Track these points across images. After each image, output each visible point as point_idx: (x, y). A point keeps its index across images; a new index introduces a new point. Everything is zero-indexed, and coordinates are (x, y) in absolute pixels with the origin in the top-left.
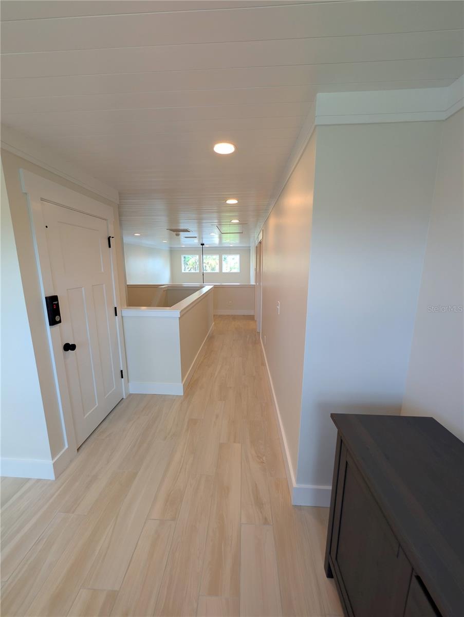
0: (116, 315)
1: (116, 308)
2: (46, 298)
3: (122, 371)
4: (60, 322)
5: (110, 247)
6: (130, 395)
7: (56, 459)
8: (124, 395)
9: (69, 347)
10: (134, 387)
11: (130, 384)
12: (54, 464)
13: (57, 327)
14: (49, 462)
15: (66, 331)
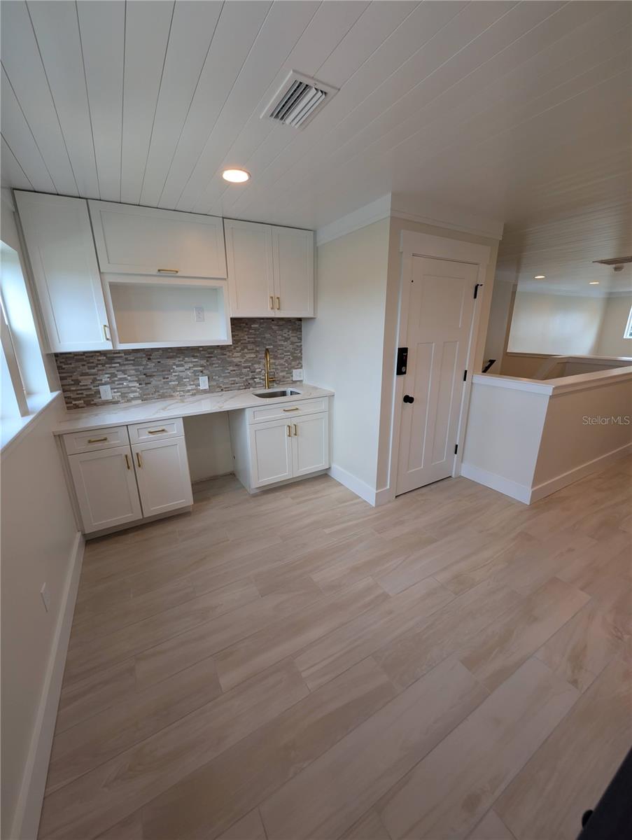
0: (465, 380)
1: (466, 371)
2: (399, 349)
3: (457, 446)
4: (405, 373)
5: (475, 297)
6: (461, 477)
7: (379, 491)
8: (453, 473)
9: (408, 399)
10: (468, 470)
11: (463, 464)
12: (377, 494)
13: (402, 377)
14: (374, 491)
15: (409, 383)
